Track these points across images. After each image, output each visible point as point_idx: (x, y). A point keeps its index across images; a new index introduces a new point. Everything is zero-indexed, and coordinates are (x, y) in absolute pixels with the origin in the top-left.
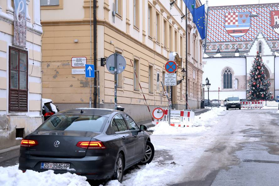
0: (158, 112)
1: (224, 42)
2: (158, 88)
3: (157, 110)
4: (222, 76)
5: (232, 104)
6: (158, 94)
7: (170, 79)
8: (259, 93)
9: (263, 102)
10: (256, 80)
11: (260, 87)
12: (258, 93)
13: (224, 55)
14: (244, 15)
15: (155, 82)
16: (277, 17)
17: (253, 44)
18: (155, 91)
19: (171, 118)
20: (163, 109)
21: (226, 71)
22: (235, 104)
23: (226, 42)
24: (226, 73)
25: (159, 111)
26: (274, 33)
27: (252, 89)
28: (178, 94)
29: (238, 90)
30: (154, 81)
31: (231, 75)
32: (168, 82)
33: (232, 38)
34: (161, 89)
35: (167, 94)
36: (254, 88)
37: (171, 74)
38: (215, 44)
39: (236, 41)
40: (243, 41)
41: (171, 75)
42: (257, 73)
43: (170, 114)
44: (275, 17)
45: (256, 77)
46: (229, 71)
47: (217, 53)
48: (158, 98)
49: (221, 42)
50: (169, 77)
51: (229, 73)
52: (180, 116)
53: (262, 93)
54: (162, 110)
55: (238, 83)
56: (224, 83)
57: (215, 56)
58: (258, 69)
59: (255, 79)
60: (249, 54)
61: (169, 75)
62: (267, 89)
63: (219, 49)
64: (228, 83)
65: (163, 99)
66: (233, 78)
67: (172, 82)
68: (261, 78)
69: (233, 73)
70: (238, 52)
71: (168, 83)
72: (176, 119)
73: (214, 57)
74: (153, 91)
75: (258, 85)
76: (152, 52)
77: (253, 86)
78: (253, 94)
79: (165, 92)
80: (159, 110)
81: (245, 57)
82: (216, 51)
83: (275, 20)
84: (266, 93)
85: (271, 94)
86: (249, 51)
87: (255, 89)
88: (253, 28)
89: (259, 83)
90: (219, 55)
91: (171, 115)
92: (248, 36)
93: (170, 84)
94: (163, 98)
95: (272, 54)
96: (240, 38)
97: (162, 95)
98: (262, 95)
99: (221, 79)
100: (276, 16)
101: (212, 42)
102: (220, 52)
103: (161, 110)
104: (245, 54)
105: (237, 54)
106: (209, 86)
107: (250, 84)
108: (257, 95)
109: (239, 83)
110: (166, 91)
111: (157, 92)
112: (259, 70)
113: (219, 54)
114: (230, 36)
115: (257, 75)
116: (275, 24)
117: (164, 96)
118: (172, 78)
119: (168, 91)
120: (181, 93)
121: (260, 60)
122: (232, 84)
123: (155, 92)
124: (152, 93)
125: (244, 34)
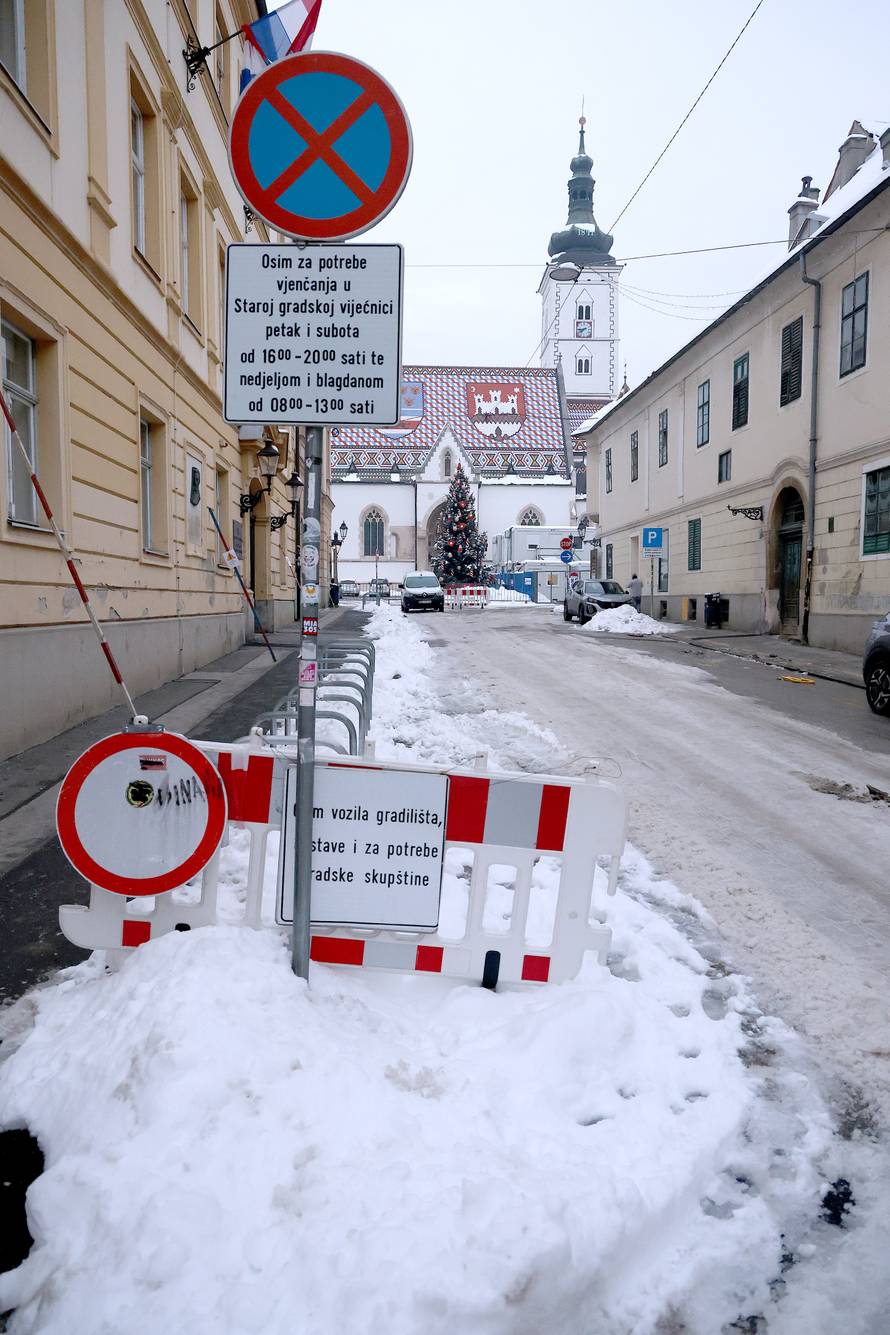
0: (140, 793)
1: (364, 447)
2: (194, 532)
3: (124, 766)
4: (361, 525)
5: (421, 597)
6: (196, 564)
7: (302, 319)
8: (463, 567)
9: (491, 589)
10: (455, 534)
11: (464, 551)
12: (459, 567)
13: (367, 477)
14: (409, 390)
15: (178, 505)
16: (481, 398)
17: (432, 455)
18: (180, 547)
19: (321, 861)
20: (209, 748)
21: (370, 515)
22: (429, 596)
23: (369, 447)
24: (370, 520)
25: (152, 778)
26: (475, 431)
27: (447, 558)
28: (274, 565)
29: (397, 559)
30: (171, 498)
31: (381, 524)
32: (283, 368)
33: (383, 439)
34: (212, 539)
35: (237, 563)
36: (450, 555)
37: (315, 253)
38: (344, 450)
39: (393, 447)
40: (408, 448)
41: (314, 274)
42: (457, 519)
43: (305, 811)
44: (476, 398)
45: (455, 528)
46: (378, 516)
47: (350, 471)
48: (195, 580)
49: (358, 446)
50: (296, 297)
51: (377, 520)
52: (434, 835)
53: (469, 567)
54: (194, 758)
55: (397, 543)
56: (367, 543)
57: (344, 479)
58: (459, 507)
59: (452, 532)
60: (424, 477)
61: (295, 274)
62: (480, 557)
63: (353, 463)
64: (374, 544)
65: (219, 584)
66: (387, 533)
67: (336, 369)
68: (466, 530)
69: (387, 521)
70: (398, 471)
71: (278, 381)
72: (389, 880)
73: (342, 482)
74: (171, 548)
75: (460, 547)
76: (158, 349)
77: (447, 549)
78: (447, 570)
79: (226, 555)
80: (146, 764)
81: (414, 484)
82: (347, 467)
83: (478, 405)
84: (479, 568)
85: (489, 569)
86: (422, 471)
87: (454, 556)
88: (429, 418)
89: (464, 542)
90: (353, 477)
91: (325, 829)
92: (420, 437)
93: (309, 393)
94: (217, 578)
95: (474, 479)
96: (401, 440)
97: (215, 569)
98: (469, 571)
99: (358, 533)
100: (479, 396)
101: (337, 447)
102: (355, 471)
103: (178, 770)
104: (414, 478)
105: (395, 477)
106: (338, 546)
107: (440, 545)
108: (456, 573)
109: (401, 542)
110: (232, 552)
111: (190, 553)
112: (462, 509)
113: (355, 475)
114: (378, 435)
115: (457, 523)
116: (477, 413)
117: (224, 572)
118: (341, 320)
119: (239, 551)
120: (281, 559)
121: (463, 486)
122: (383, 545)
123: (182, 554)
124: (165, 557)
125: (411, 431)
